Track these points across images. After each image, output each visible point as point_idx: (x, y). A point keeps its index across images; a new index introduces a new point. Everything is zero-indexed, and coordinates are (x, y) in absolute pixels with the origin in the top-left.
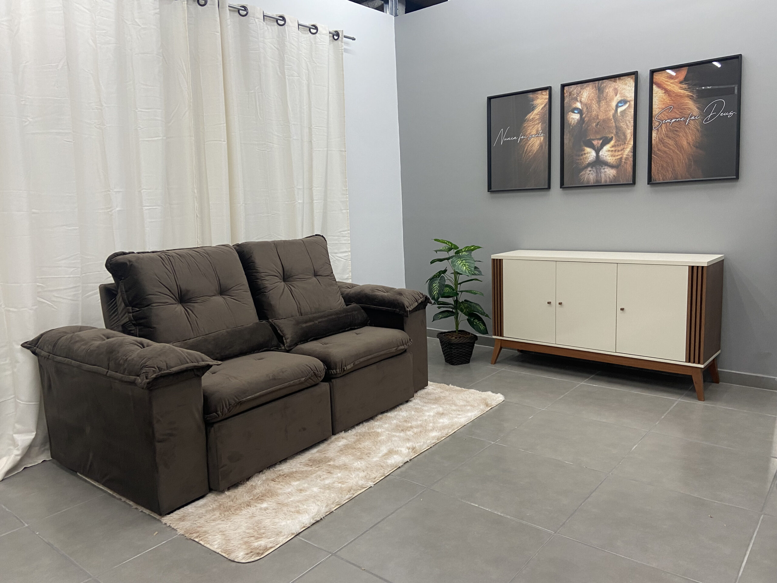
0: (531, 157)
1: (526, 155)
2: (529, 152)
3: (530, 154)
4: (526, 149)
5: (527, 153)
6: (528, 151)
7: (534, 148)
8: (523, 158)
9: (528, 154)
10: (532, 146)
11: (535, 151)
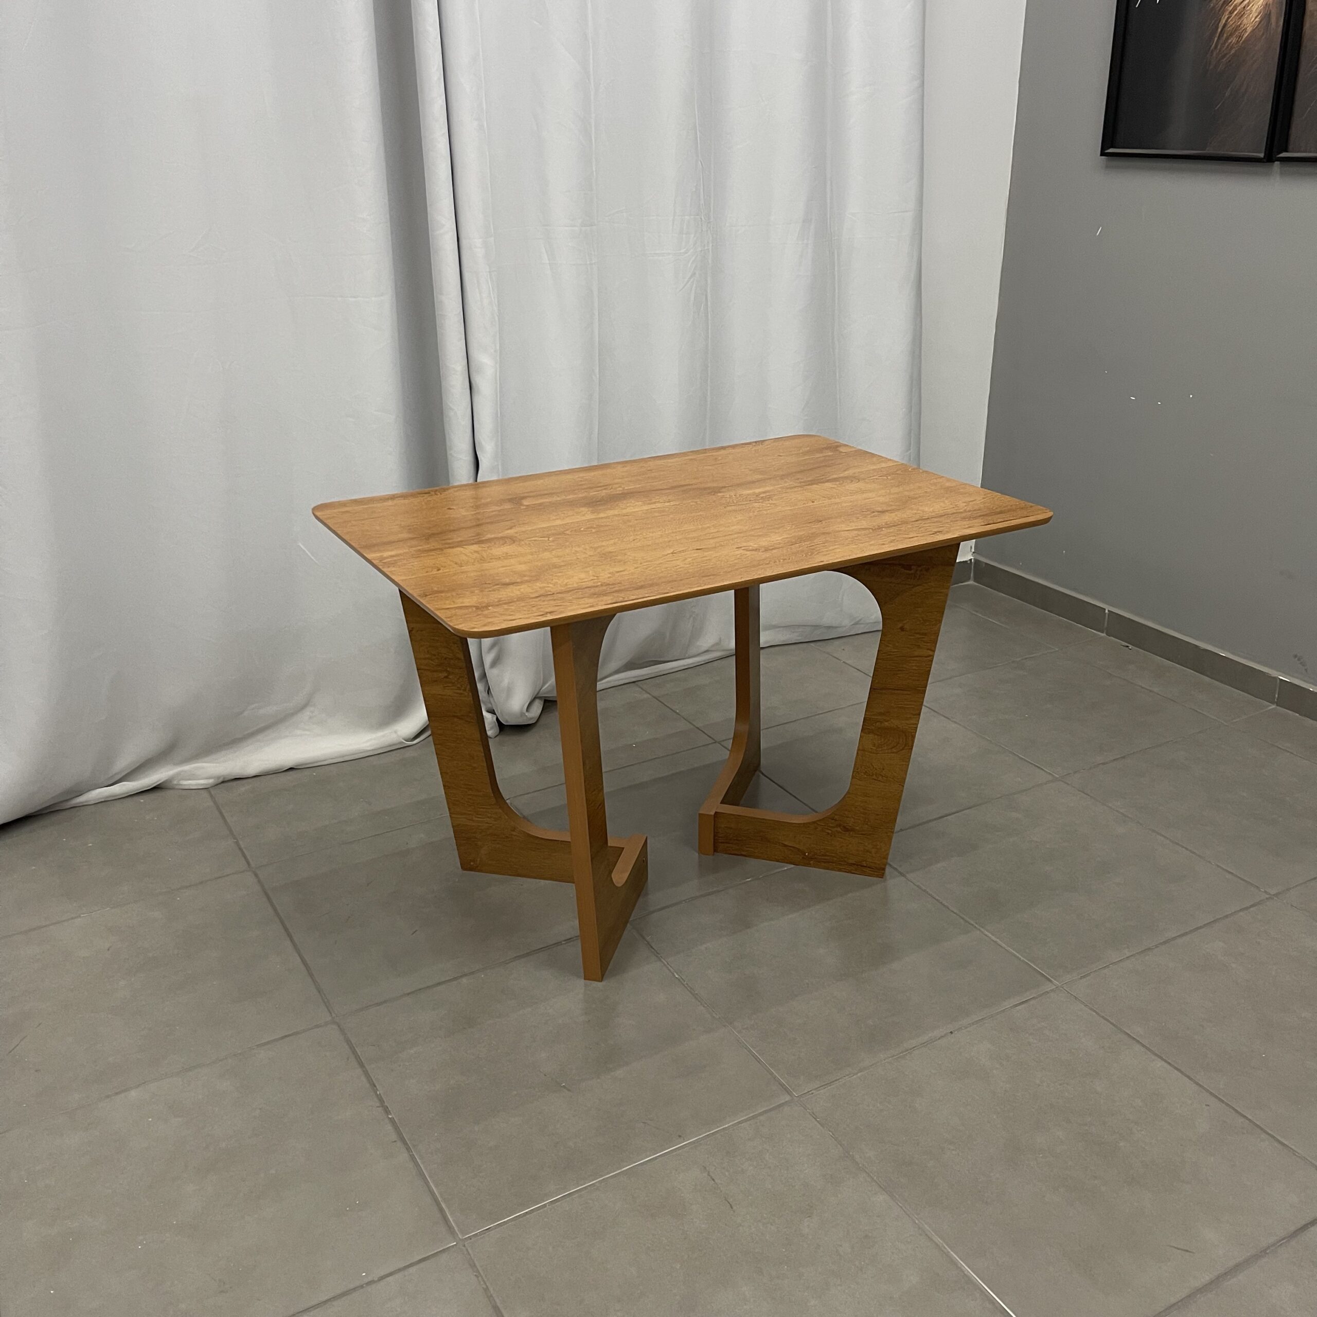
0: (1233, 52)
1: (1221, 41)
2: (1231, 35)
3: (1233, 40)
4: (1223, 21)
5: (1225, 35)
6: (1228, 29)
7: (1245, 21)
8: (1212, 52)
9: (1227, 39)
10: (1241, 15)
11: (1249, 30)
